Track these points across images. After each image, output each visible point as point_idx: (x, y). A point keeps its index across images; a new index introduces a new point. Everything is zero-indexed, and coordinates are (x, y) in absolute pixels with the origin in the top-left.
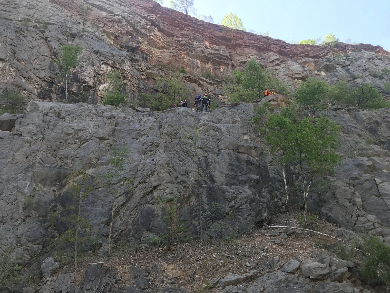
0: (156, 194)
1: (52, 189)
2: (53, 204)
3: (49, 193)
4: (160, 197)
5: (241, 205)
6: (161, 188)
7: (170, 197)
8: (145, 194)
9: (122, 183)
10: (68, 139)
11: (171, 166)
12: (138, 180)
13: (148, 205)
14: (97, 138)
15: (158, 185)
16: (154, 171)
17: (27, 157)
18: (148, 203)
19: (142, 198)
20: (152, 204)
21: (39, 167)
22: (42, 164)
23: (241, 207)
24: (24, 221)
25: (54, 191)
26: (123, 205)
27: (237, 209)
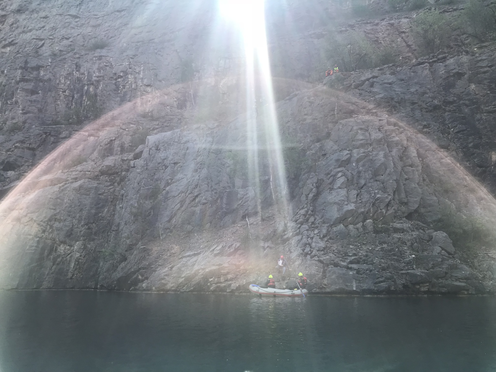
0: (197, 200)
1: (150, 201)
2: (149, 211)
3: (149, 204)
4: (199, 202)
5: (245, 203)
6: (201, 196)
7: (205, 201)
8: (190, 201)
9: (180, 195)
10: (159, 167)
11: (209, 179)
12: (189, 192)
13: (192, 208)
14: (173, 163)
15: (199, 194)
16: (198, 185)
17: (138, 184)
18: (192, 207)
19: (189, 204)
20: (195, 207)
21: (143, 190)
22: (144, 187)
23: (244, 204)
24: (134, 223)
25: (151, 203)
26: (179, 209)
27: (242, 205)
